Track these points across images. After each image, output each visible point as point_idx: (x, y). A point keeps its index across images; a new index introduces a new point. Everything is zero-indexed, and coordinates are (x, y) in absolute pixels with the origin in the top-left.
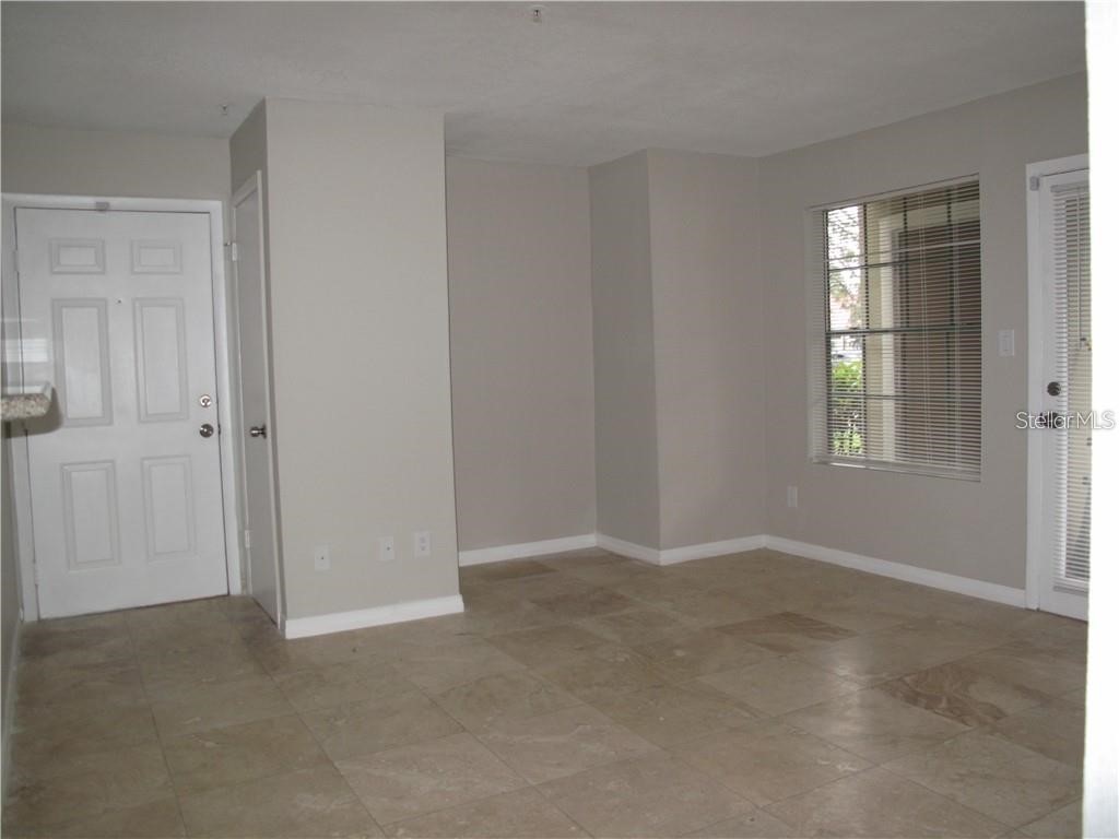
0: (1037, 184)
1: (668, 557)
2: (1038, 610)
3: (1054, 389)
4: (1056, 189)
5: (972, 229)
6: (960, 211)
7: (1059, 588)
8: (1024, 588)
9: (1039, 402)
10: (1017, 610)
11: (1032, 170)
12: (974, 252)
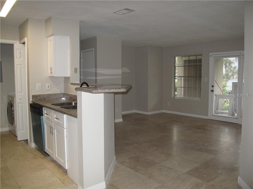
0: (211, 56)
1: (149, 113)
2: (210, 119)
3: (213, 86)
4: (214, 57)
5: (200, 61)
6: (198, 57)
7: (213, 115)
8: (208, 116)
9: (211, 88)
10: (206, 119)
11: (210, 54)
12: (201, 66)
